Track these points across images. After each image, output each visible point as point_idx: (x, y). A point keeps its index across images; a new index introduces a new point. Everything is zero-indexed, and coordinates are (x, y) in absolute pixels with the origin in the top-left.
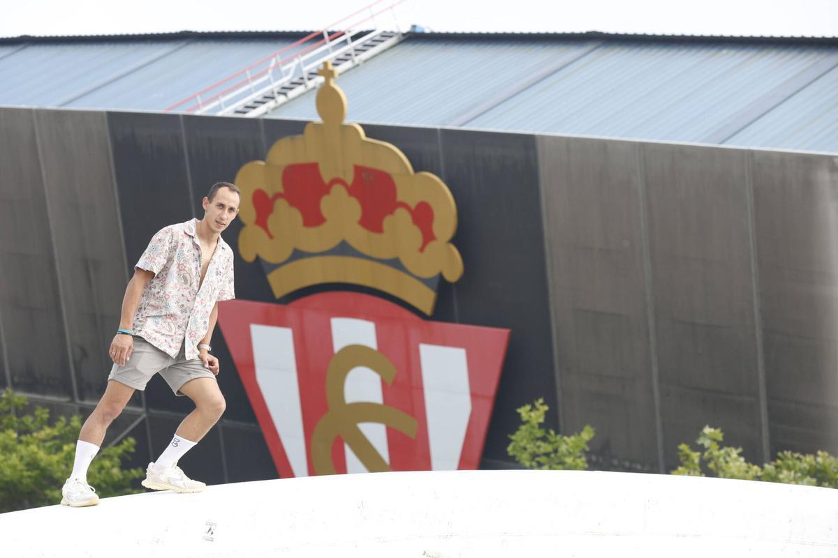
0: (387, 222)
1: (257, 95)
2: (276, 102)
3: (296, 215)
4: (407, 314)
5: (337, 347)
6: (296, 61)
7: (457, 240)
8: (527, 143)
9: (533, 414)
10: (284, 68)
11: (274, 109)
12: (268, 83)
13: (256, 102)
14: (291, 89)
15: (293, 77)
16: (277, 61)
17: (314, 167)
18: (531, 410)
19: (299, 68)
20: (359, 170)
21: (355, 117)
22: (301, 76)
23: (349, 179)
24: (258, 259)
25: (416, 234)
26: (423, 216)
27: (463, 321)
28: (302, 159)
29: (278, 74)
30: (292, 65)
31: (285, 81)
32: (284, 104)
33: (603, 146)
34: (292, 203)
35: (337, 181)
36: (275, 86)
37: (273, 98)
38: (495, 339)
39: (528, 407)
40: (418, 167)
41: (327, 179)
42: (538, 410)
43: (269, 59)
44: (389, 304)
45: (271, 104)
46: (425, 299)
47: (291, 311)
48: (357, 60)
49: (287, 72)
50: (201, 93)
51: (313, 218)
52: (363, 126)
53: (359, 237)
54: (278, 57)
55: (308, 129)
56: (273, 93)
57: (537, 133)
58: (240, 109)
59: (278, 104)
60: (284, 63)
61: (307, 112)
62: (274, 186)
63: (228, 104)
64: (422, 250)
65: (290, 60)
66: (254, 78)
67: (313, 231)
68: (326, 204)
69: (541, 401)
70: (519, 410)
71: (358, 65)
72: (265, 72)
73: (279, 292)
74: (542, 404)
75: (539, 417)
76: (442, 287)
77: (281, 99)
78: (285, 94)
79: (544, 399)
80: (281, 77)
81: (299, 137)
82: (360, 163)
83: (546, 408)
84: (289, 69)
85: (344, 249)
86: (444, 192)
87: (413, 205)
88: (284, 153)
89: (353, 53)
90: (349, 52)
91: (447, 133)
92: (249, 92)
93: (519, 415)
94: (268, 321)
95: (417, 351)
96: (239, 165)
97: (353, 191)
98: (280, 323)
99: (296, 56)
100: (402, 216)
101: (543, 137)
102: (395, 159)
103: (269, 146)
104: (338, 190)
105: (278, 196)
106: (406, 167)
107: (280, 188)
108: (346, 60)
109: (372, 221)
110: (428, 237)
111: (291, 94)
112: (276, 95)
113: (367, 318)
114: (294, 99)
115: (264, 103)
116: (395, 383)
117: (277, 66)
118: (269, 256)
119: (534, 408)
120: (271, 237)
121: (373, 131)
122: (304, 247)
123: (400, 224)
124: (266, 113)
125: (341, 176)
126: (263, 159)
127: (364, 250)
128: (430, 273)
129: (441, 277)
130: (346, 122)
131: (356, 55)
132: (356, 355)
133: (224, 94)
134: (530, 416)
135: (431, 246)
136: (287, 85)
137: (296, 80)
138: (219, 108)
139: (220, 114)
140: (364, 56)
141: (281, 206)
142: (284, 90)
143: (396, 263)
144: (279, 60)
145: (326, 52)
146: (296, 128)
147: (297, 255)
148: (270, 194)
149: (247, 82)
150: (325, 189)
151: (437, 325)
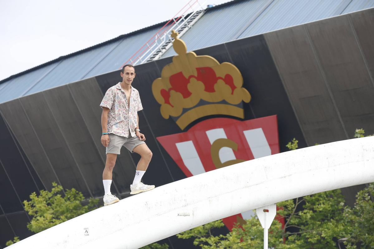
0: (216, 87)
1: (154, 52)
2: (162, 52)
3: (180, 95)
4: (234, 121)
5: (212, 142)
6: (165, 34)
7: (245, 85)
8: (261, 38)
9: (293, 146)
10: (161, 38)
11: (162, 56)
12: (156, 46)
13: (154, 55)
14: (166, 45)
15: (166, 40)
16: (158, 36)
17: (180, 74)
18: (291, 144)
19: (167, 36)
20: (198, 69)
21: (191, 48)
22: (169, 39)
23: (196, 75)
24: (170, 117)
25: (228, 88)
26: (229, 80)
27: (257, 117)
28: (175, 72)
29: (160, 41)
30: (164, 36)
31: (163, 43)
32: (165, 52)
33: (291, 30)
34: (177, 90)
35: (191, 76)
36: (160, 46)
37: (160, 51)
38: (272, 120)
39: (290, 143)
40: (220, 62)
41: (187, 77)
42: (294, 143)
43: (155, 36)
44: (226, 119)
45: (160, 54)
46: (239, 113)
47: (189, 134)
48: (189, 26)
49: (163, 39)
50: (131, 58)
51: (187, 94)
52: (194, 51)
53: (207, 96)
54: (158, 34)
55: (173, 59)
56: (160, 49)
57: (263, 33)
58: (149, 59)
59: (163, 53)
60: (161, 36)
61: (173, 54)
62: (167, 86)
63: (143, 59)
64: (232, 93)
65: (163, 34)
66: (151, 45)
67: (188, 99)
68: (190, 87)
69: (294, 139)
70: (287, 146)
71: (190, 28)
72: (154, 42)
73: (182, 128)
74: (295, 140)
75: (296, 146)
76: (245, 106)
77: (164, 51)
78: (165, 48)
79: (295, 138)
80: (162, 42)
81: (171, 64)
82: (198, 67)
83: (297, 141)
84: (163, 38)
85: (202, 103)
87: (224, 77)
88: (167, 72)
89: (187, 24)
90: (185, 24)
91: (228, 44)
92: (150, 52)
93: (287, 147)
94: (182, 140)
95: (243, 134)
96: (152, 81)
97: (198, 78)
98: (187, 139)
99: (165, 32)
100: (220, 82)
101: (266, 34)
102: (211, 61)
103: (161, 71)
104: (193, 80)
105: (170, 89)
106: (216, 62)
107: (170, 86)
108: (185, 27)
109: (210, 88)
110: (233, 88)
111: (167, 47)
112: (161, 50)
113: (220, 127)
114: (169, 49)
115: (157, 54)
116: (238, 150)
118: (174, 115)
119: (292, 143)
120: (173, 106)
121: (198, 52)
122: (187, 107)
123: (221, 86)
124: (159, 58)
125: (192, 74)
126: (160, 77)
127: (211, 101)
128: (238, 102)
129: (243, 102)
130: (188, 52)
131: (189, 24)
132: (220, 143)
133: (140, 56)
134: (292, 147)
135: (236, 90)
136: (164, 44)
137: (167, 41)
138: (140, 62)
139: (142, 63)
140: (192, 23)
141: (173, 92)
142: (164, 47)
143: (224, 102)
144: (159, 36)
145: (177, 26)
146: (169, 60)
147: (185, 110)
148: (167, 90)
149: (148, 48)
150: (188, 81)
151: (248, 122)
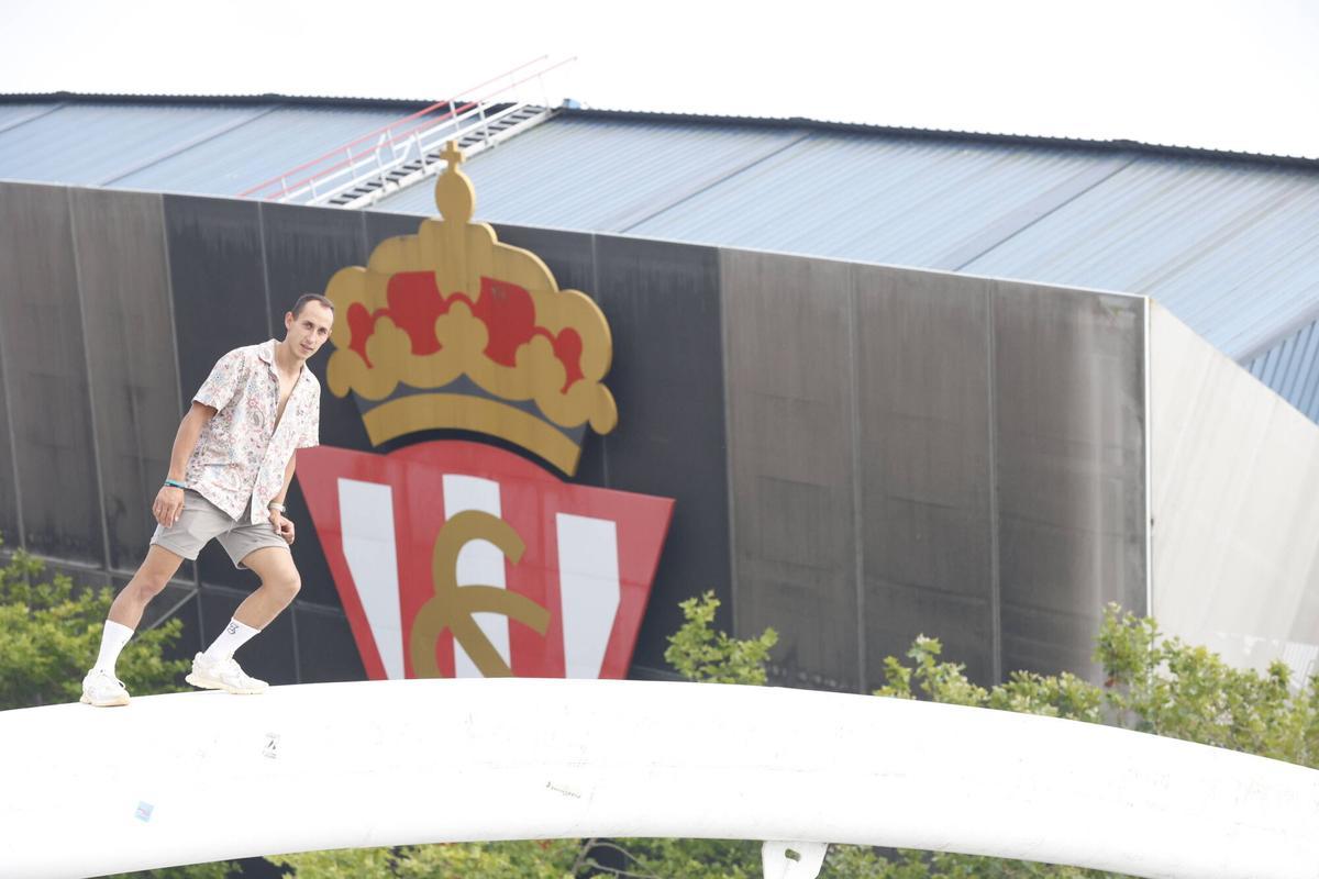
0: (522, 353)
1: (360, 182)
2: (384, 191)
3: (403, 340)
4: (541, 473)
5: (450, 512)
6: (412, 139)
7: (610, 380)
8: (708, 256)
9: (699, 610)
10: (396, 148)
11: (380, 200)
12: (375, 165)
13: (358, 190)
14: (404, 175)
15: (407, 160)
16: (387, 137)
17: (429, 277)
18: (697, 605)
19: (415, 146)
20: (487, 283)
21: (485, 214)
22: (418, 158)
23: (475, 296)
24: (351, 393)
25: (557, 371)
26: (568, 347)
27: (613, 487)
28: (414, 266)
29: (387, 154)
30: (407, 144)
31: (397, 164)
32: (395, 193)
33: (806, 265)
34: (399, 323)
35: (458, 296)
36: (384, 170)
37: (380, 186)
39: (694, 601)
40: (564, 284)
41: (445, 293)
42: (707, 604)
43: (377, 136)
44: (518, 458)
45: (378, 193)
46: (566, 456)
47: (391, 463)
48: (491, 141)
49: (400, 153)
50: (286, 176)
51: (425, 343)
52: (495, 226)
53: (485, 372)
54: (389, 132)
55: (424, 227)
56: (380, 179)
57: (720, 246)
58: (337, 198)
59: (386, 194)
60: (398, 140)
61: (423, 205)
62: (375, 299)
63: (320, 191)
64: (565, 391)
65: (406, 137)
66: (357, 159)
67: (424, 360)
68: (443, 327)
69: (711, 593)
70: (681, 605)
71: (492, 147)
72: (373, 151)
73: (376, 440)
74: (712, 598)
75: (707, 615)
76: (589, 440)
77: (391, 187)
78: (396, 181)
79: (715, 593)
80: (392, 159)
81: (411, 237)
82: (489, 274)
83: (717, 603)
84: (402, 150)
85: (463, 386)
86: (596, 315)
87: (555, 333)
88: (391, 258)
89: (487, 132)
90: (481, 130)
91: (603, 240)
92: (351, 177)
93: (683, 609)
94: (360, 475)
95: (553, 522)
96: (333, 270)
97: (478, 310)
98: (378, 479)
99: (413, 133)
100: (540, 342)
101: (728, 251)
102: (535, 271)
103: (372, 249)
104: (459, 308)
105: (380, 313)
106: (548, 281)
107: (384, 304)
108: (478, 140)
109: (502, 351)
110: (574, 374)
111: (404, 181)
112: (384, 182)
113: (490, 477)
114: (407, 188)
115: (368, 191)
116: (522, 562)
117: (387, 144)
118: (366, 391)
119: (701, 602)
120: (369, 366)
121: (507, 233)
122: (412, 382)
123: (537, 356)
124: (370, 205)
125: (464, 291)
126: (364, 265)
127: (491, 388)
128: (574, 420)
129: (588, 425)
130: (474, 220)
131: (491, 135)
132: (474, 524)
133: (317, 177)
134: (696, 613)
135: (577, 386)
136: (399, 169)
137: (411, 163)
138: (310, 195)
139: (310, 203)
140: (500, 136)
141: (385, 326)
142: (395, 176)
143: (530, 407)
144: (390, 137)
145: (453, 129)
146: (409, 225)
147: (403, 390)
148: (371, 311)
149: (347, 164)
150: (444, 307)
151: (581, 490)
